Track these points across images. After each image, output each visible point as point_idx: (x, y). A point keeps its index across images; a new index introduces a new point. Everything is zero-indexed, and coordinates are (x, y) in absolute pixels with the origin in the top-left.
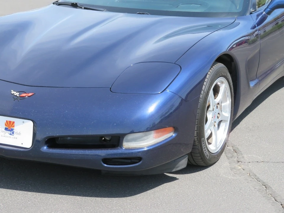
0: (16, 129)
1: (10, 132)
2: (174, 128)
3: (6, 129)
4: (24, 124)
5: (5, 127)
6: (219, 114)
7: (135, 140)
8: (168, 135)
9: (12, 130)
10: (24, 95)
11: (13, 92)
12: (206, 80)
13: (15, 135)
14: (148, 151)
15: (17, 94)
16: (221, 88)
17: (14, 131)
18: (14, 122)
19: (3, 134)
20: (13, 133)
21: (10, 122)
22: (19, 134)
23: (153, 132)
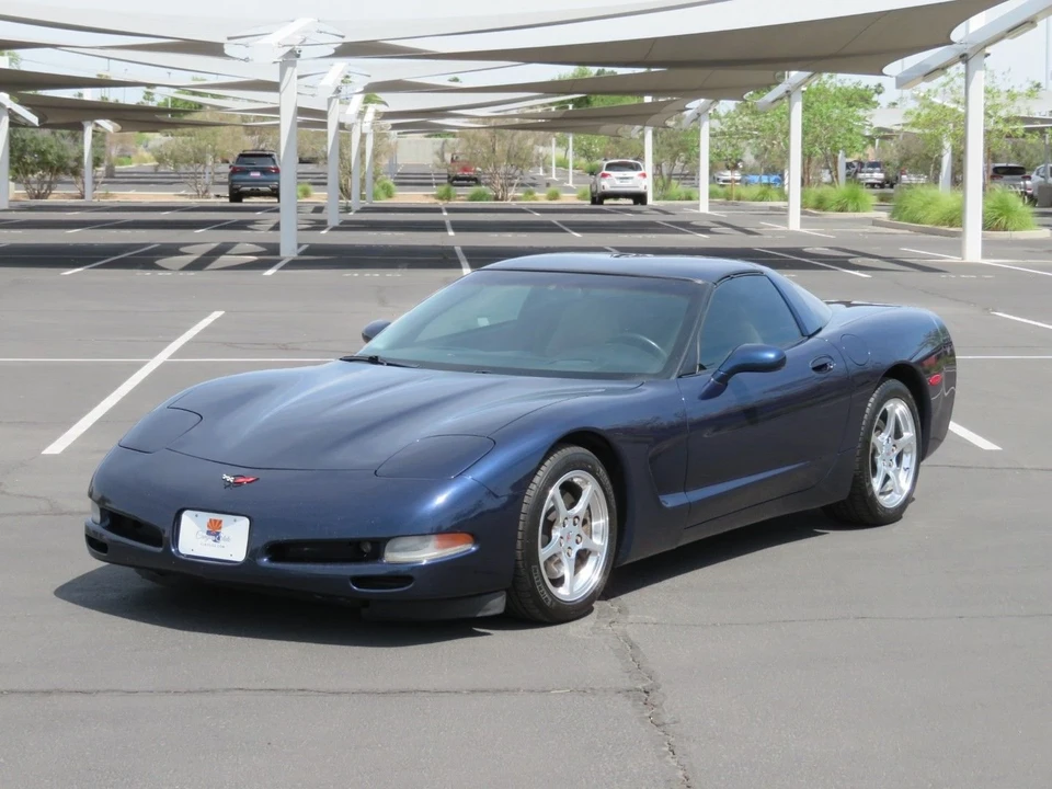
0: (224, 532)
1: (214, 538)
2: (472, 535)
3: (209, 533)
4: (237, 523)
5: (207, 529)
6: (578, 535)
7: (405, 550)
8: (462, 547)
9: (218, 533)
10: (241, 480)
11: (225, 477)
12: (540, 473)
13: (222, 542)
14: (427, 566)
15: (231, 479)
16: (583, 492)
17: (221, 535)
18: (221, 522)
19: (203, 541)
20: (219, 539)
21: (215, 521)
22: (228, 539)
23: (434, 537)
